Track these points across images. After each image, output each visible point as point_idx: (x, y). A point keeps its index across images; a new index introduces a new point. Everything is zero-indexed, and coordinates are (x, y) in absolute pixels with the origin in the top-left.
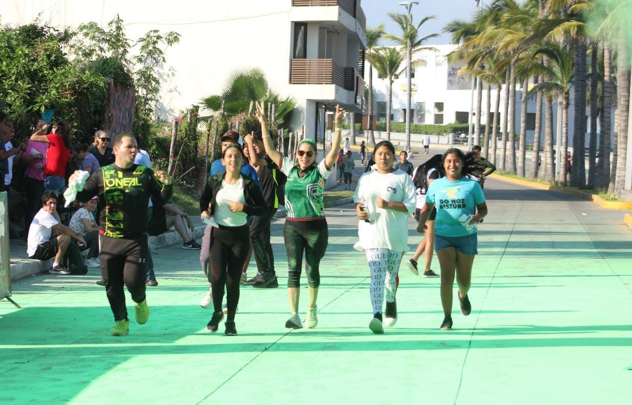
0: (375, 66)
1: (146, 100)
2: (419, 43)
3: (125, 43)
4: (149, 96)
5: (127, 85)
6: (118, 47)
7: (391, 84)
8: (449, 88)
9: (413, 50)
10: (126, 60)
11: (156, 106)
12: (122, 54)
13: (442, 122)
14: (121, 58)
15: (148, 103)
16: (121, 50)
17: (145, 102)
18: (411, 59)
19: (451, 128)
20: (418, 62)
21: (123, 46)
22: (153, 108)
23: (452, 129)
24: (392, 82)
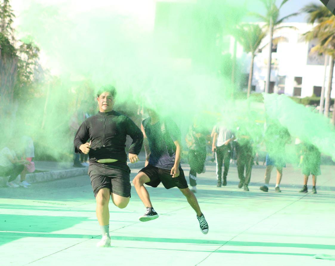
0: (240, 41)
1: (28, 64)
2: (280, 21)
3: (11, 13)
4: (30, 61)
5: (11, 55)
6: (5, 16)
7: (253, 58)
8: (308, 63)
9: (275, 27)
10: (11, 29)
11: (35, 69)
12: (8, 24)
13: (300, 95)
14: (7, 27)
15: (28, 67)
16: (7, 20)
17: (26, 66)
18: (272, 35)
19: (308, 100)
20: (279, 38)
21: (9, 16)
22: (33, 71)
23: (309, 102)
24: (254, 56)
